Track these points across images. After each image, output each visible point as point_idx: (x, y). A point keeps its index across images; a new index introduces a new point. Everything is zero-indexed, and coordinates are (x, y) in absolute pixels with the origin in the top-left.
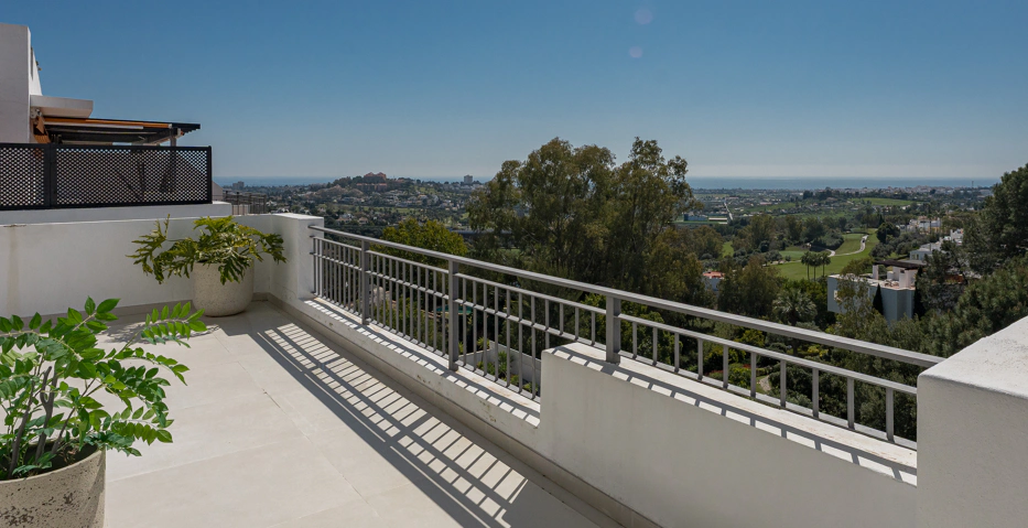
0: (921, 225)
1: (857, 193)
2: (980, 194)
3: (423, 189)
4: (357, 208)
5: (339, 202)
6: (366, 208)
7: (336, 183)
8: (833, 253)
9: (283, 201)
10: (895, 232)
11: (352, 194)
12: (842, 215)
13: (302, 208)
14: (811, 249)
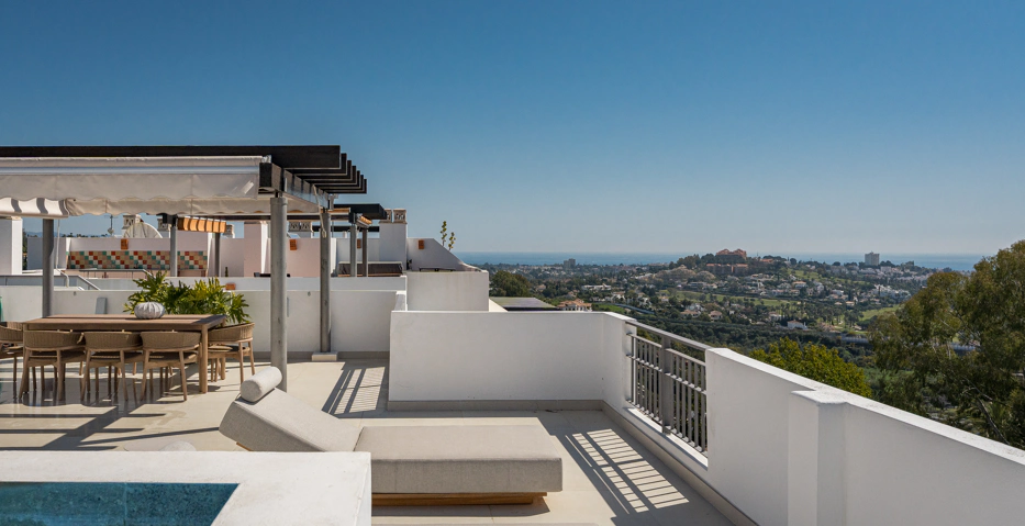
3: (800, 273)
4: (708, 296)
5: (685, 288)
6: (720, 298)
7: (681, 262)
9: (618, 284)
11: (702, 278)
13: (640, 295)
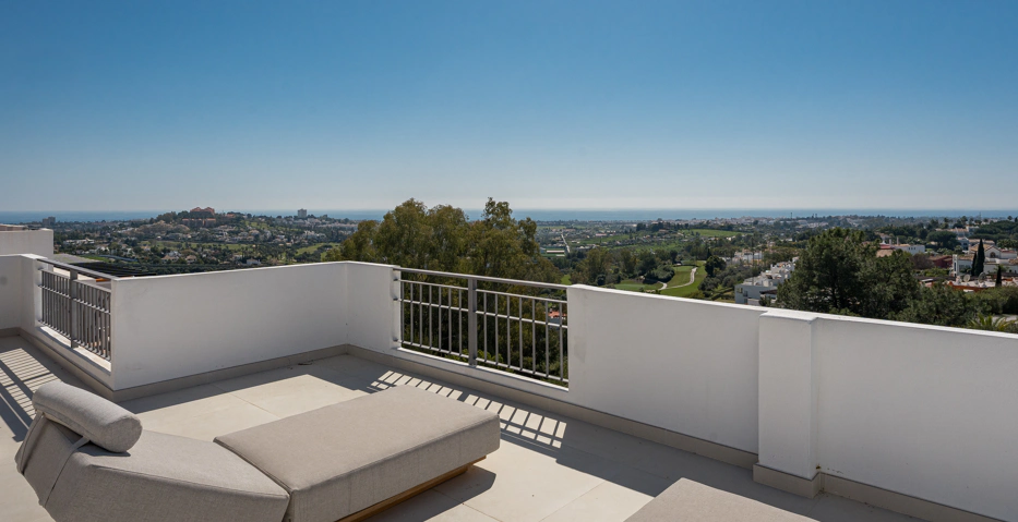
1: (687, 225)
2: (798, 224)
3: (254, 224)
4: (184, 245)
5: (164, 239)
6: (194, 245)
7: (160, 218)
8: (665, 285)
9: (101, 238)
10: (721, 265)
11: (178, 230)
12: (672, 247)
13: (124, 246)
14: (645, 282)
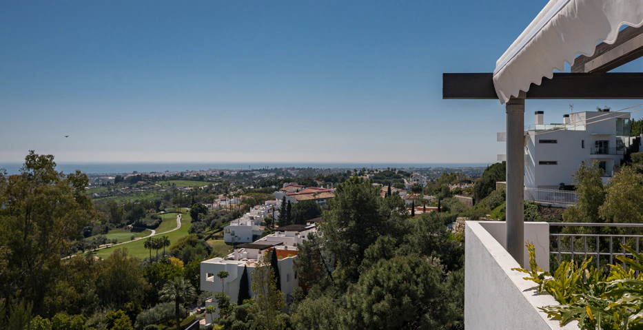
0: (223, 203)
1: (164, 177)
2: (254, 175)
8: (154, 232)
10: (204, 210)
12: (153, 197)
14: (133, 230)
